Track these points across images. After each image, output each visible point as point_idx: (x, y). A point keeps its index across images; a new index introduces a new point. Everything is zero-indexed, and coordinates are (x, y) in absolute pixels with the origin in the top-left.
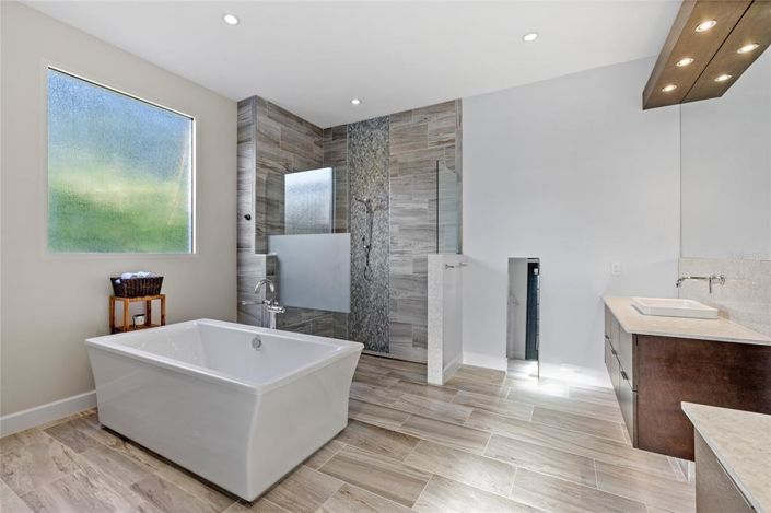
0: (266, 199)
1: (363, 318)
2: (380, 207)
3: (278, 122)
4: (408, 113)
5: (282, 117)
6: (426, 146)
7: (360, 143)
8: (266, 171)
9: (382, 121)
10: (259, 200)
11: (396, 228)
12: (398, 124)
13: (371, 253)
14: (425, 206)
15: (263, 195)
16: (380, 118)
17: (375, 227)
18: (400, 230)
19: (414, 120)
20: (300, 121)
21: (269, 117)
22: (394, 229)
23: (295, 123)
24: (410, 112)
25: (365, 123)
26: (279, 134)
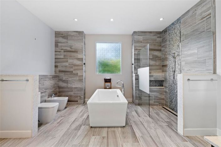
0: (137, 58)
1: (173, 99)
2: (178, 55)
3: (141, 36)
4: (189, 11)
5: (143, 34)
6: (196, 23)
7: (172, 32)
8: (137, 51)
9: (178, 20)
10: (135, 59)
11: (184, 62)
12: (184, 18)
13: (175, 73)
14: (196, 51)
15: (136, 58)
16: (178, 19)
17: (176, 63)
18: (185, 63)
19: (190, 13)
20: (151, 32)
21: (138, 35)
22: (183, 63)
23: (148, 34)
24: (189, 10)
25: (173, 24)
26: (142, 39)
